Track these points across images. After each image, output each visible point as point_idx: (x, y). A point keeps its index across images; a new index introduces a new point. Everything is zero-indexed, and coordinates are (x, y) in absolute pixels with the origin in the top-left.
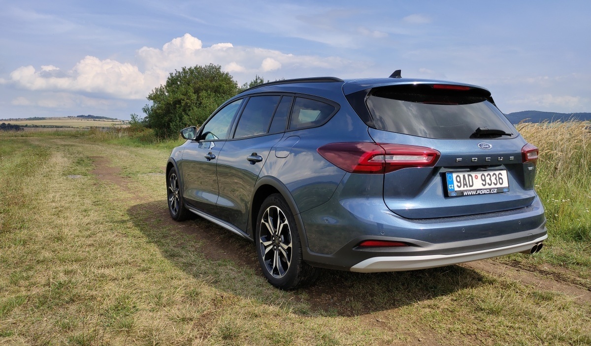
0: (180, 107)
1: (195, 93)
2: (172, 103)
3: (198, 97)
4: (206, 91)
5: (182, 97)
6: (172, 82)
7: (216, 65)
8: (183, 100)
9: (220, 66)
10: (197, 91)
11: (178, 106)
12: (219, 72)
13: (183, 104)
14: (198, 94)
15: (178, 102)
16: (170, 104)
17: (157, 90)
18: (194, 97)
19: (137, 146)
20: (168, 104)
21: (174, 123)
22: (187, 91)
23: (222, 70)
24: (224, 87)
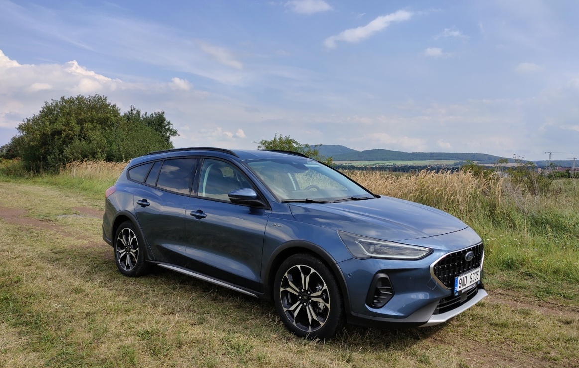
0: (59, 139)
1: (78, 124)
2: (49, 134)
3: (82, 128)
4: (92, 122)
5: (64, 128)
6: (48, 112)
7: (102, 96)
8: (64, 131)
9: (106, 97)
10: (80, 122)
11: (56, 137)
12: (105, 103)
13: (63, 136)
14: (81, 125)
15: (59, 133)
16: (47, 135)
17: (29, 120)
18: (77, 129)
19: (7, 181)
20: (44, 134)
21: (52, 156)
22: (68, 122)
23: (108, 101)
24: (111, 119)
